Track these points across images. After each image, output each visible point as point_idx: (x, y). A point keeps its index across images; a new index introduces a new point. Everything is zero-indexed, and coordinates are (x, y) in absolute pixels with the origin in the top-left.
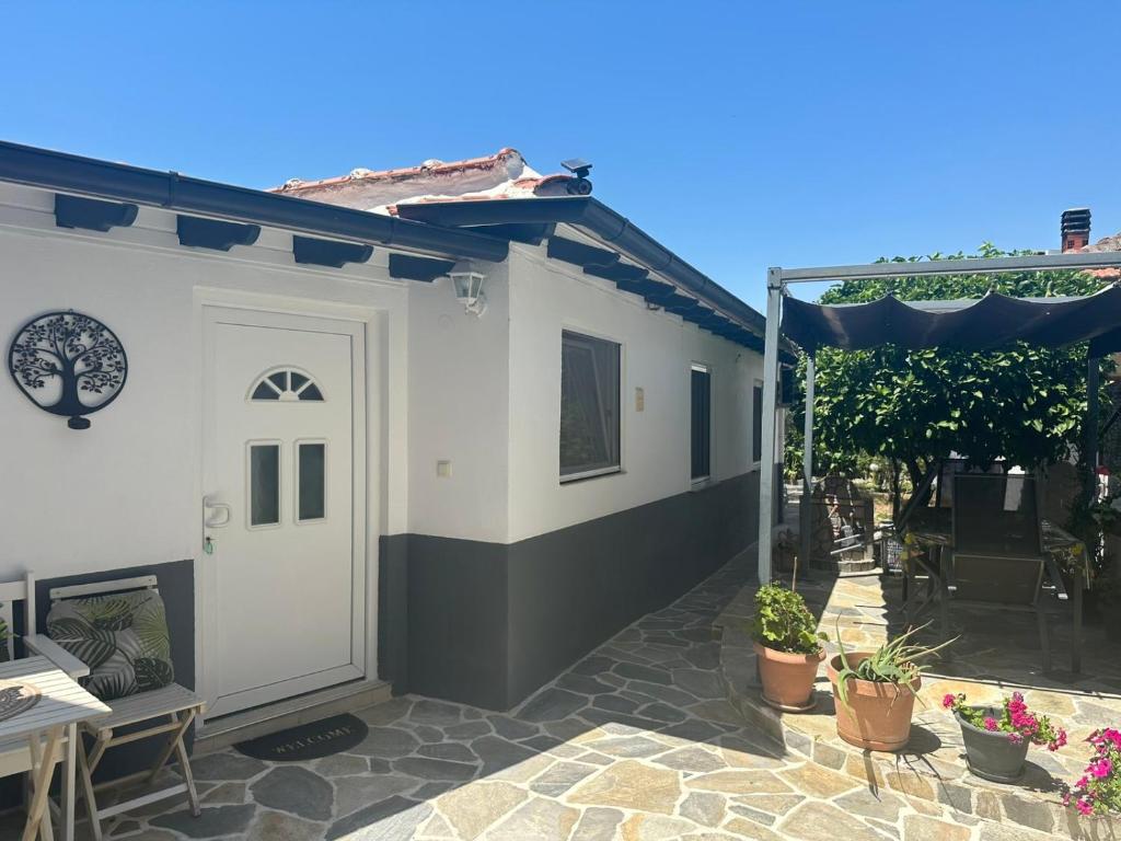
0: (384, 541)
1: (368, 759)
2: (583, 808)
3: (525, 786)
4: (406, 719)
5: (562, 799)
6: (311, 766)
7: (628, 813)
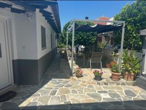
0: (13, 61)
1: (20, 97)
2: (59, 96)
3: (49, 95)
4: (22, 89)
5: (56, 95)
6: (10, 101)
7: (66, 95)
